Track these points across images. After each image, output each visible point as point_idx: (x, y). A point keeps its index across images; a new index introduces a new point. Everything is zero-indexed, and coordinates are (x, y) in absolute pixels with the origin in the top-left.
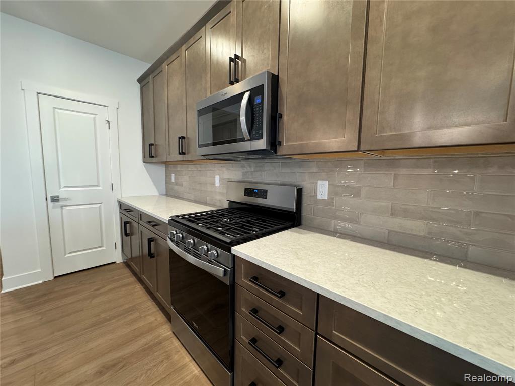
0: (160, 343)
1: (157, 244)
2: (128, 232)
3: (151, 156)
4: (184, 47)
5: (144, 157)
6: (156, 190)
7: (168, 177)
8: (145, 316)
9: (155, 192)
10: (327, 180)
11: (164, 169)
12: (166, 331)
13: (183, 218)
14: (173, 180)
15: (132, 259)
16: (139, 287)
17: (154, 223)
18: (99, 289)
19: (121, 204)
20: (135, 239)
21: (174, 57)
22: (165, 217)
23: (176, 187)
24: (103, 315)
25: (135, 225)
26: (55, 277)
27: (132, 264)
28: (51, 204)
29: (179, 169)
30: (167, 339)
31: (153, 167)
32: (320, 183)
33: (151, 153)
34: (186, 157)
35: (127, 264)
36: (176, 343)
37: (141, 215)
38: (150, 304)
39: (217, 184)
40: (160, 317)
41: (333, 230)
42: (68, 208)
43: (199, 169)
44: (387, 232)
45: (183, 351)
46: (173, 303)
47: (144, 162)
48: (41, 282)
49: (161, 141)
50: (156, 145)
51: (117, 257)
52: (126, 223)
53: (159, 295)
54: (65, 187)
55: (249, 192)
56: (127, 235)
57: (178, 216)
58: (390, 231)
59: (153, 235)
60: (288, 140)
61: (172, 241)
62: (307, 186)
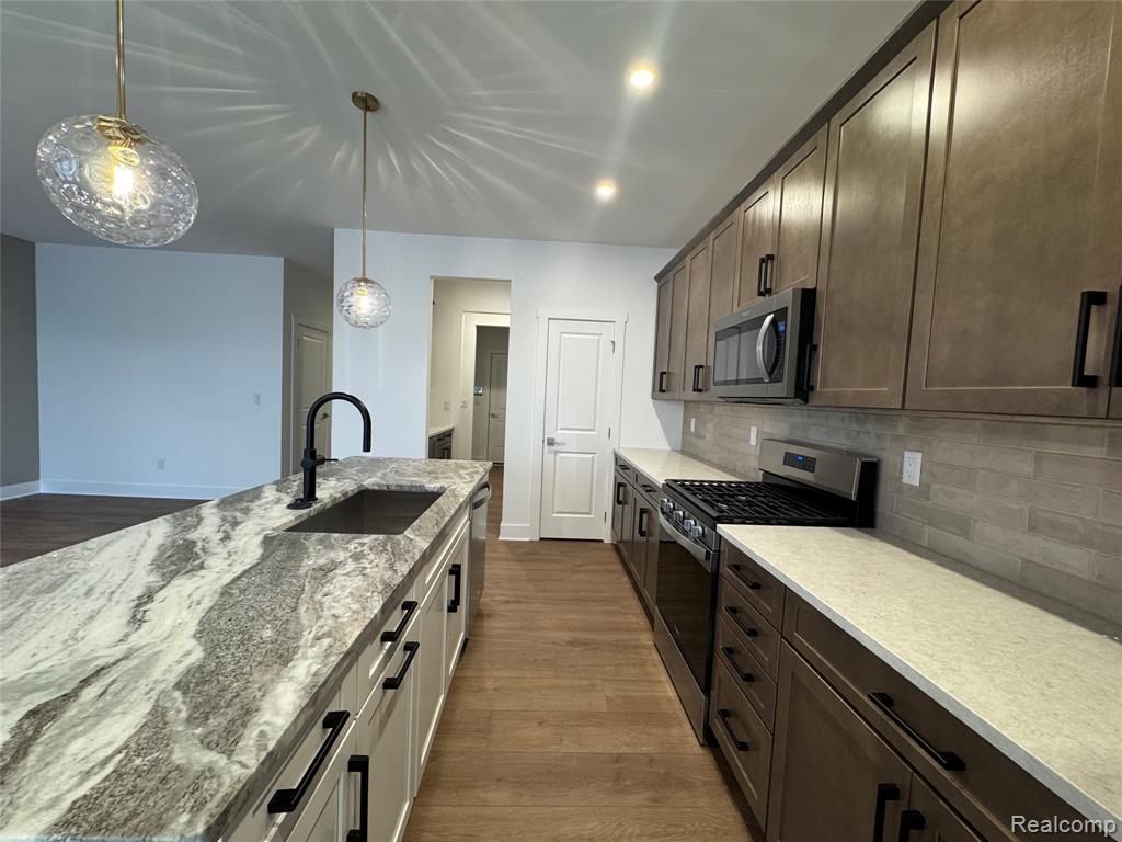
0: (636, 647)
1: (649, 518)
2: (621, 499)
3: (661, 391)
4: (712, 236)
5: (654, 390)
6: (666, 442)
7: (686, 423)
8: (625, 614)
9: (665, 445)
10: (919, 451)
11: (682, 409)
12: (646, 639)
13: (683, 485)
14: (693, 429)
15: (622, 541)
16: (625, 578)
17: (649, 488)
18: (580, 566)
19: (617, 458)
20: (628, 508)
21: (699, 248)
22: (660, 480)
23: (695, 441)
24: (582, 594)
25: (630, 488)
26: (541, 539)
27: (621, 546)
28: (546, 447)
29: (701, 410)
30: (646, 647)
31: (664, 405)
32: (907, 454)
33: (662, 385)
34: (703, 396)
35: (616, 547)
36: (655, 656)
37: (638, 475)
38: (635, 602)
39: (753, 442)
40: (643, 622)
41: (925, 545)
42: (562, 455)
43: (729, 413)
44: (1020, 561)
45: (661, 668)
46: (658, 602)
47: (653, 398)
48: (528, 539)
49: (677, 368)
50: (669, 373)
51: (605, 533)
52: (620, 485)
53: (646, 593)
54: (562, 429)
55: (790, 459)
56: (619, 503)
57: (676, 481)
58: (1025, 562)
59: (647, 506)
60: (824, 384)
61: (663, 513)
62: (887, 458)
